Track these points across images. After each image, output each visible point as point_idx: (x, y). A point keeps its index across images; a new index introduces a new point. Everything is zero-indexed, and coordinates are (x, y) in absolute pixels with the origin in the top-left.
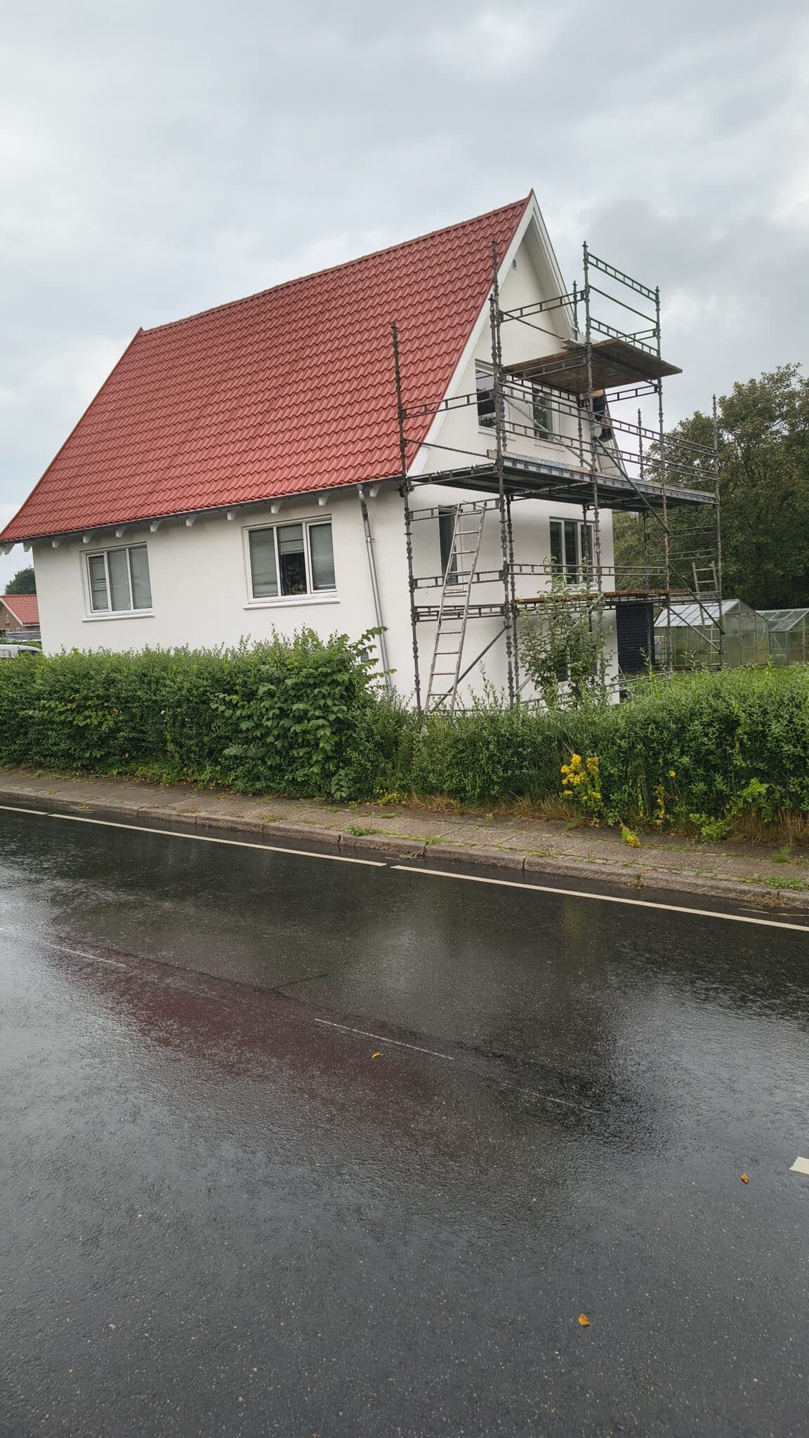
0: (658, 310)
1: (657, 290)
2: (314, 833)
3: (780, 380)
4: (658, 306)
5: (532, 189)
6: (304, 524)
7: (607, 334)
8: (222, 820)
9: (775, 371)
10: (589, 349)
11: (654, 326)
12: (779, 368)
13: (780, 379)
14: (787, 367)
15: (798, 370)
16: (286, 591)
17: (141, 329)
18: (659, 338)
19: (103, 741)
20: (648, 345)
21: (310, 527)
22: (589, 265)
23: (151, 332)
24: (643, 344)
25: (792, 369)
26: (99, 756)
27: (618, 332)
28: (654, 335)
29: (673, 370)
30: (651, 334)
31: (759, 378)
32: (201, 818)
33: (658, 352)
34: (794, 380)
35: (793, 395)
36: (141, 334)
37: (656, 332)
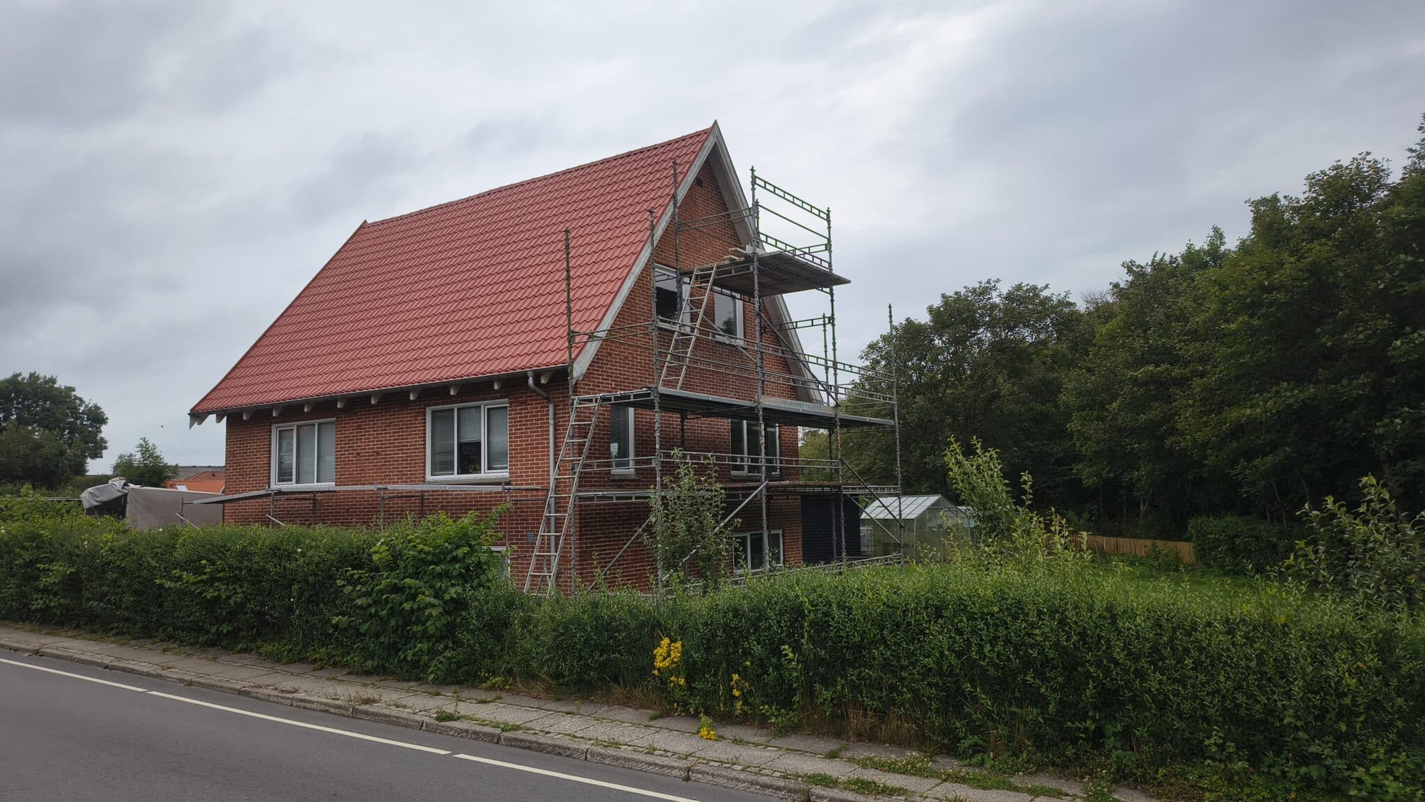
0: (829, 228)
1: (828, 211)
2: (399, 717)
3: (981, 294)
4: (829, 224)
5: (716, 121)
6: (482, 406)
7: (776, 246)
8: (318, 702)
9: (977, 285)
10: (755, 259)
11: (826, 241)
12: (981, 283)
13: (984, 291)
14: (988, 282)
15: (998, 285)
16: (462, 470)
17: (365, 222)
18: (830, 252)
19: (232, 615)
20: (819, 259)
21: (488, 409)
22: (756, 186)
23: (374, 224)
24: (813, 256)
25: (993, 284)
26: (225, 631)
27: (786, 245)
28: (826, 250)
29: (841, 281)
30: (823, 248)
31: (963, 291)
32: (297, 699)
33: (830, 264)
34: (994, 294)
35: (994, 306)
36: (364, 225)
37: (828, 247)
